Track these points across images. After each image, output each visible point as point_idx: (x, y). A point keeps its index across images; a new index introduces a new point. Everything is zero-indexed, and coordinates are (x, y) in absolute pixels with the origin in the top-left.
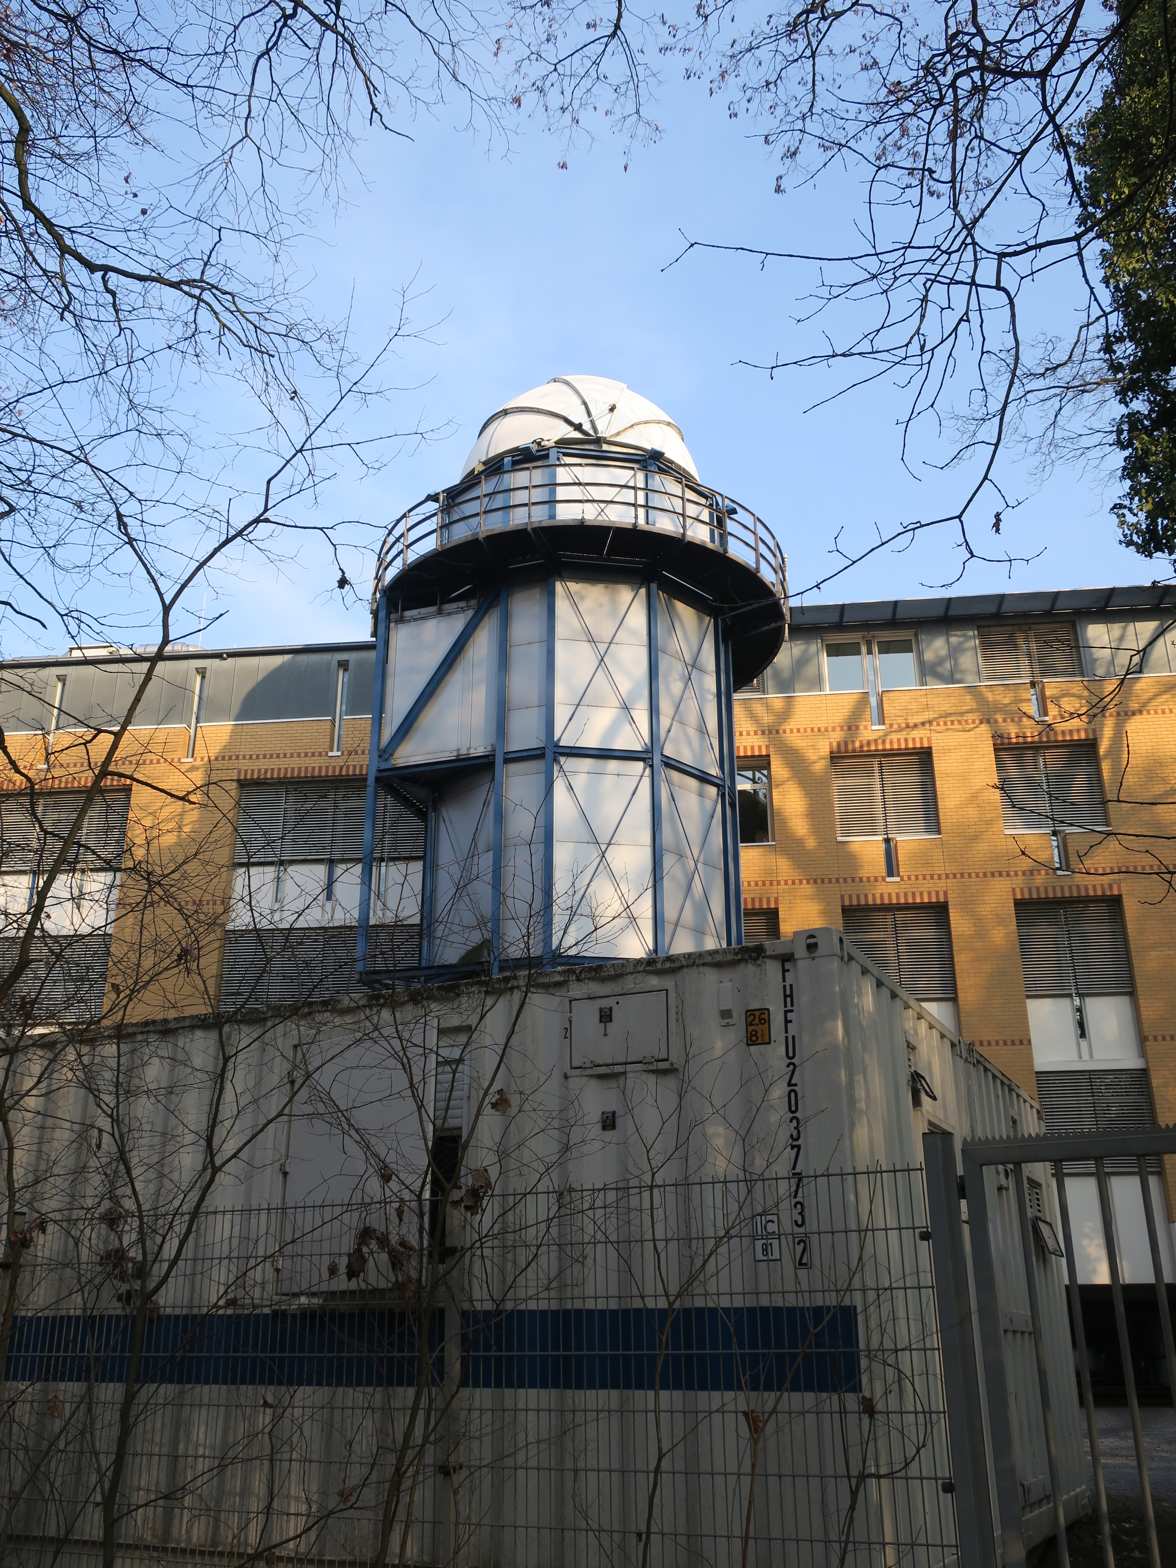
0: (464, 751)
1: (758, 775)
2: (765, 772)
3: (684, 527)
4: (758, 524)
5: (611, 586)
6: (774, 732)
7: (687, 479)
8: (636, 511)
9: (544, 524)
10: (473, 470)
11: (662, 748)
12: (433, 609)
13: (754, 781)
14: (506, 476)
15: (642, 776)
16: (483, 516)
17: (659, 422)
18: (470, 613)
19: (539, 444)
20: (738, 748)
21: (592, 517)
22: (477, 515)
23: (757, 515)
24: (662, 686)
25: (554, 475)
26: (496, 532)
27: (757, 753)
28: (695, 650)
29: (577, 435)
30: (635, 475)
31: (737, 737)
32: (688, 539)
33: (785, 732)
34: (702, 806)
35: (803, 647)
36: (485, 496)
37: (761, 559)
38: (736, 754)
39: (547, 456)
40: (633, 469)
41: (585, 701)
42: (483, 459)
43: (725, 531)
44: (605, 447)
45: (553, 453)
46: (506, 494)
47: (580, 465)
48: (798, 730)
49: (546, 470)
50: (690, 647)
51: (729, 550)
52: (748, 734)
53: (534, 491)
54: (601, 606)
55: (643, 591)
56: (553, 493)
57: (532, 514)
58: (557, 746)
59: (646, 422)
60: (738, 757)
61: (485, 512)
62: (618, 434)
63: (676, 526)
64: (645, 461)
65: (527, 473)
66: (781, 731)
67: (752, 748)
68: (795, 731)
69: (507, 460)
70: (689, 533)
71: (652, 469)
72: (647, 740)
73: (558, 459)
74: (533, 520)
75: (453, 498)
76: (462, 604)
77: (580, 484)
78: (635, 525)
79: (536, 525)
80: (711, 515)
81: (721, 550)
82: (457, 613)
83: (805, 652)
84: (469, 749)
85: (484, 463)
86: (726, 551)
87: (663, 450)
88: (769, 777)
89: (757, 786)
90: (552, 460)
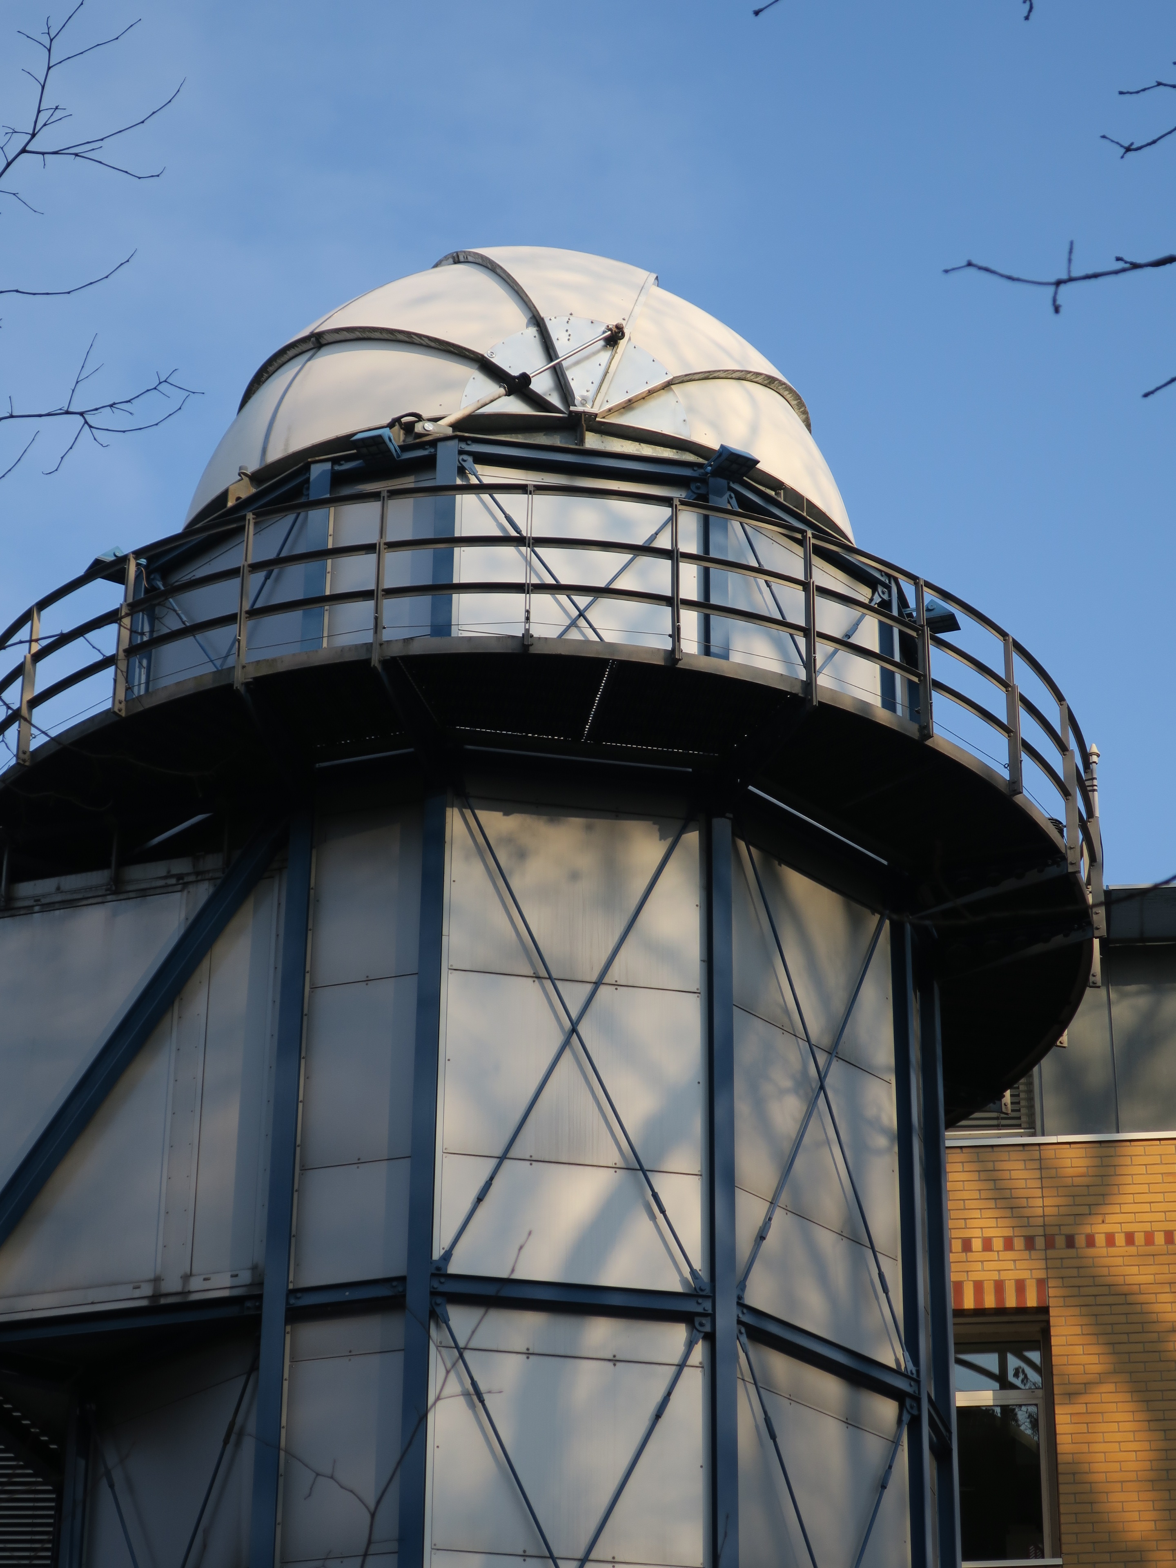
0: (172, 1284)
1: (1013, 1362)
2: (1035, 1356)
3: (809, 664)
4: (1018, 661)
5: (601, 824)
6: (1060, 1241)
7: (820, 534)
8: (676, 618)
9: (416, 649)
10: (224, 496)
11: (742, 1285)
12: (97, 878)
13: (1002, 1381)
14: (315, 515)
15: (681, 1366)
16: (247, 625)
17: (743, 376)
18: (203, 892)
19: (409, 428)
20: (959, 1285)
21: (552, 633)
22: (230, 619)
23: (1014, 633)
24: (742, 1108)
25: (449, 515)
26: (281, 668)
27: (1011, 1302)
28: (839, 1005)
29: (514, 406)
30: (673, 520)
31: (954, 1256)
32: (821, 697)
33: (1091, 1241)
34: (854, 1452)
35: (1143, 1002)
36: (255, 567)
37: (1025, 758)
38: (951, 1304)
39: (429, 464)
40: (666, 501)
41: (525, 1146)
42: (253, 466)
43: (923, 677)
44: (592, 441)
45: (447, 455)
46: (312, 566)
47: (522, 489)
48: (1130, 1238)
49: (428, 500)
50: (824, 998)
51: (937, 730)
52: (987, 1245)
53: (391, 558)
54: (574, 876)
55: (692, 838)
56: (446, 563)
57: (385, 621)
58: (439, 1272)
59: (708, 376)
60: (960, 1313)
61: (254, 613)
62: (629, 405)
63: (787, 662)
64: (703, 480)
65: (372, 508)
66: (1081, 1241)
67: (999, 1287)
68: (1120, 1239)
69: (319, 470)
70: (823, 680)
71: (722, 502)
72: (698, 1261)
73: (462, 471)
74: (387, 635)
75: (166, 571)
76: (181, 866)
77: (520, 541)
78: (673, 655)
79: (395, 651)
80: (885, 633)
81: (912, 730)
82: (165, 890)
83: (1149, 1017)
84: (187, 1277)
85: (256, 478)
86: (926, 732)
87: (755, 454)
88: (1046, 1369)
89: (1011, 1398)
90: (445, 473)
